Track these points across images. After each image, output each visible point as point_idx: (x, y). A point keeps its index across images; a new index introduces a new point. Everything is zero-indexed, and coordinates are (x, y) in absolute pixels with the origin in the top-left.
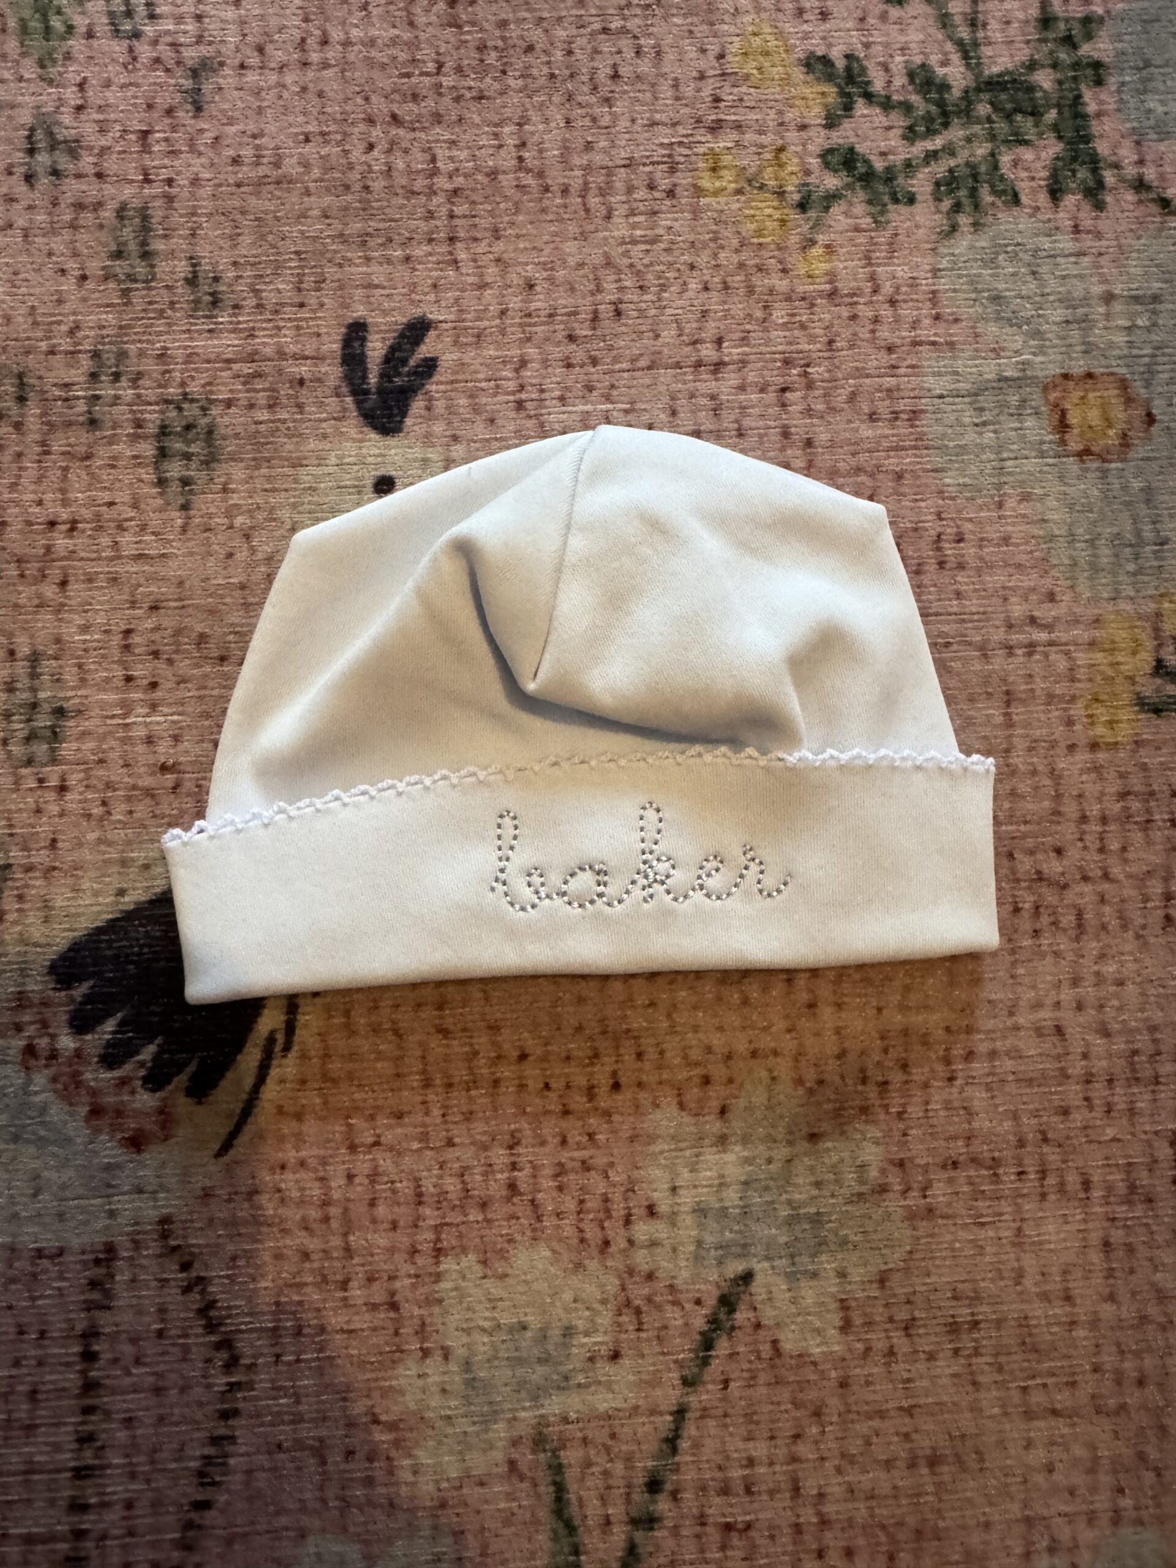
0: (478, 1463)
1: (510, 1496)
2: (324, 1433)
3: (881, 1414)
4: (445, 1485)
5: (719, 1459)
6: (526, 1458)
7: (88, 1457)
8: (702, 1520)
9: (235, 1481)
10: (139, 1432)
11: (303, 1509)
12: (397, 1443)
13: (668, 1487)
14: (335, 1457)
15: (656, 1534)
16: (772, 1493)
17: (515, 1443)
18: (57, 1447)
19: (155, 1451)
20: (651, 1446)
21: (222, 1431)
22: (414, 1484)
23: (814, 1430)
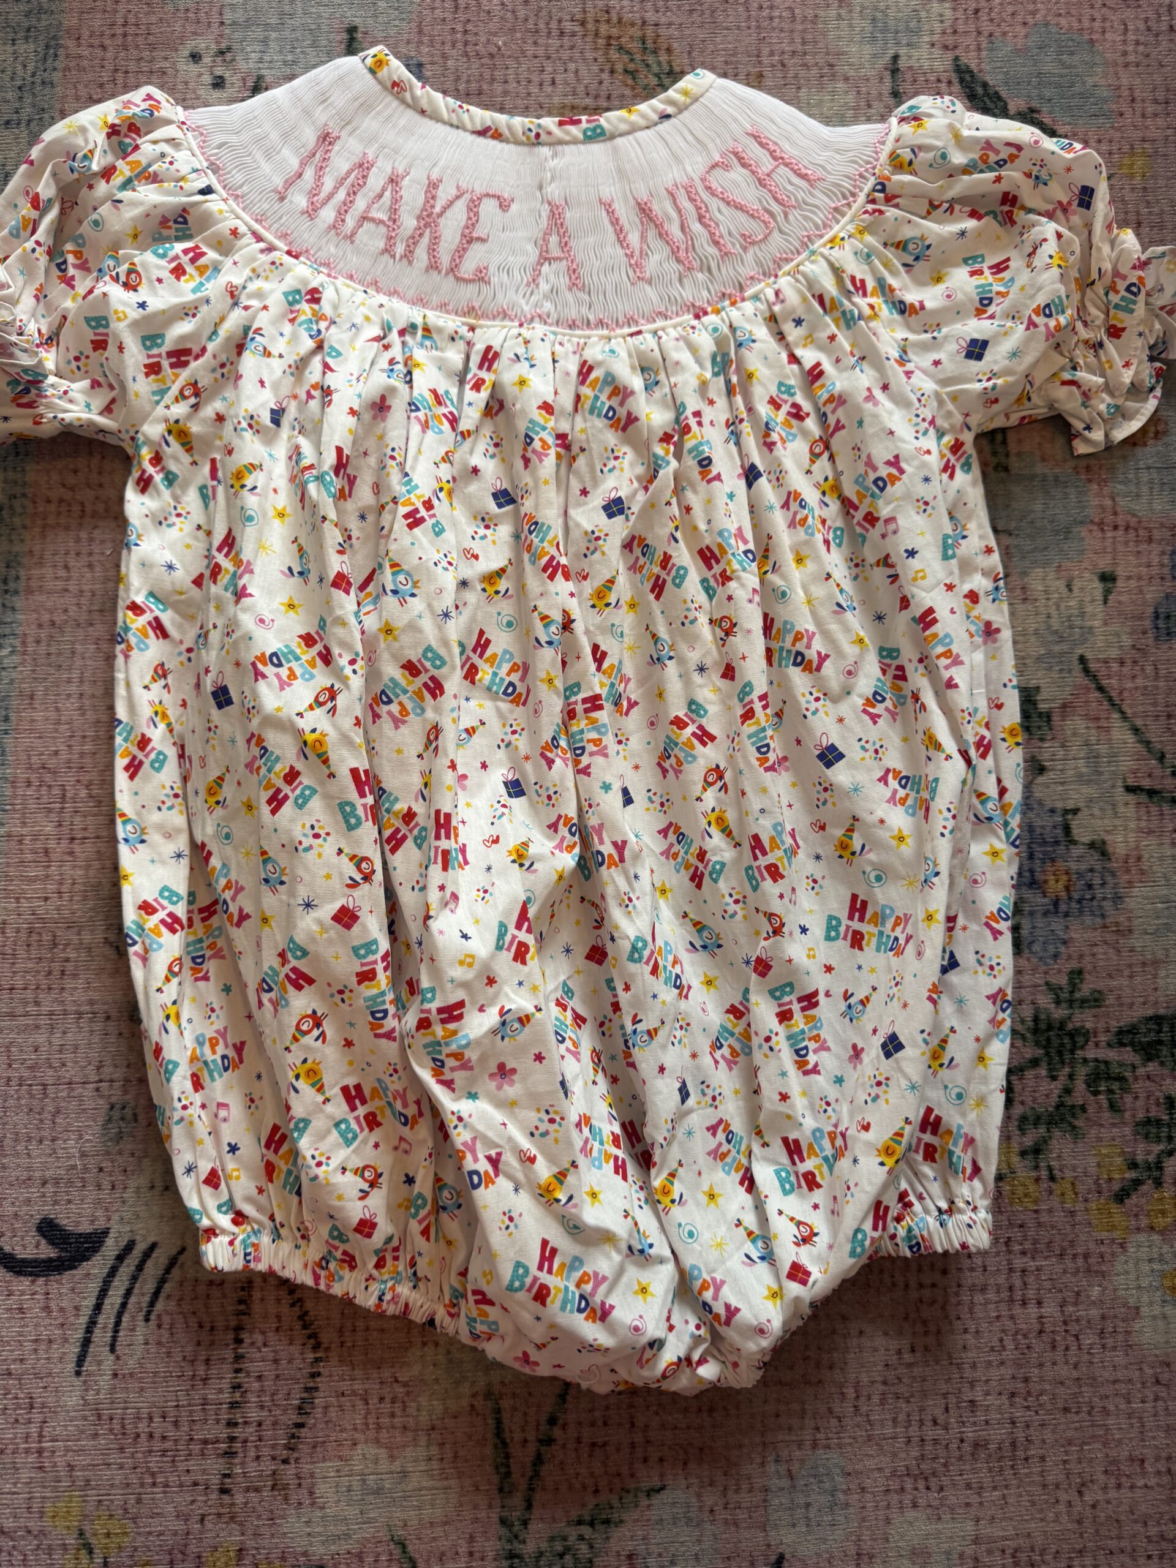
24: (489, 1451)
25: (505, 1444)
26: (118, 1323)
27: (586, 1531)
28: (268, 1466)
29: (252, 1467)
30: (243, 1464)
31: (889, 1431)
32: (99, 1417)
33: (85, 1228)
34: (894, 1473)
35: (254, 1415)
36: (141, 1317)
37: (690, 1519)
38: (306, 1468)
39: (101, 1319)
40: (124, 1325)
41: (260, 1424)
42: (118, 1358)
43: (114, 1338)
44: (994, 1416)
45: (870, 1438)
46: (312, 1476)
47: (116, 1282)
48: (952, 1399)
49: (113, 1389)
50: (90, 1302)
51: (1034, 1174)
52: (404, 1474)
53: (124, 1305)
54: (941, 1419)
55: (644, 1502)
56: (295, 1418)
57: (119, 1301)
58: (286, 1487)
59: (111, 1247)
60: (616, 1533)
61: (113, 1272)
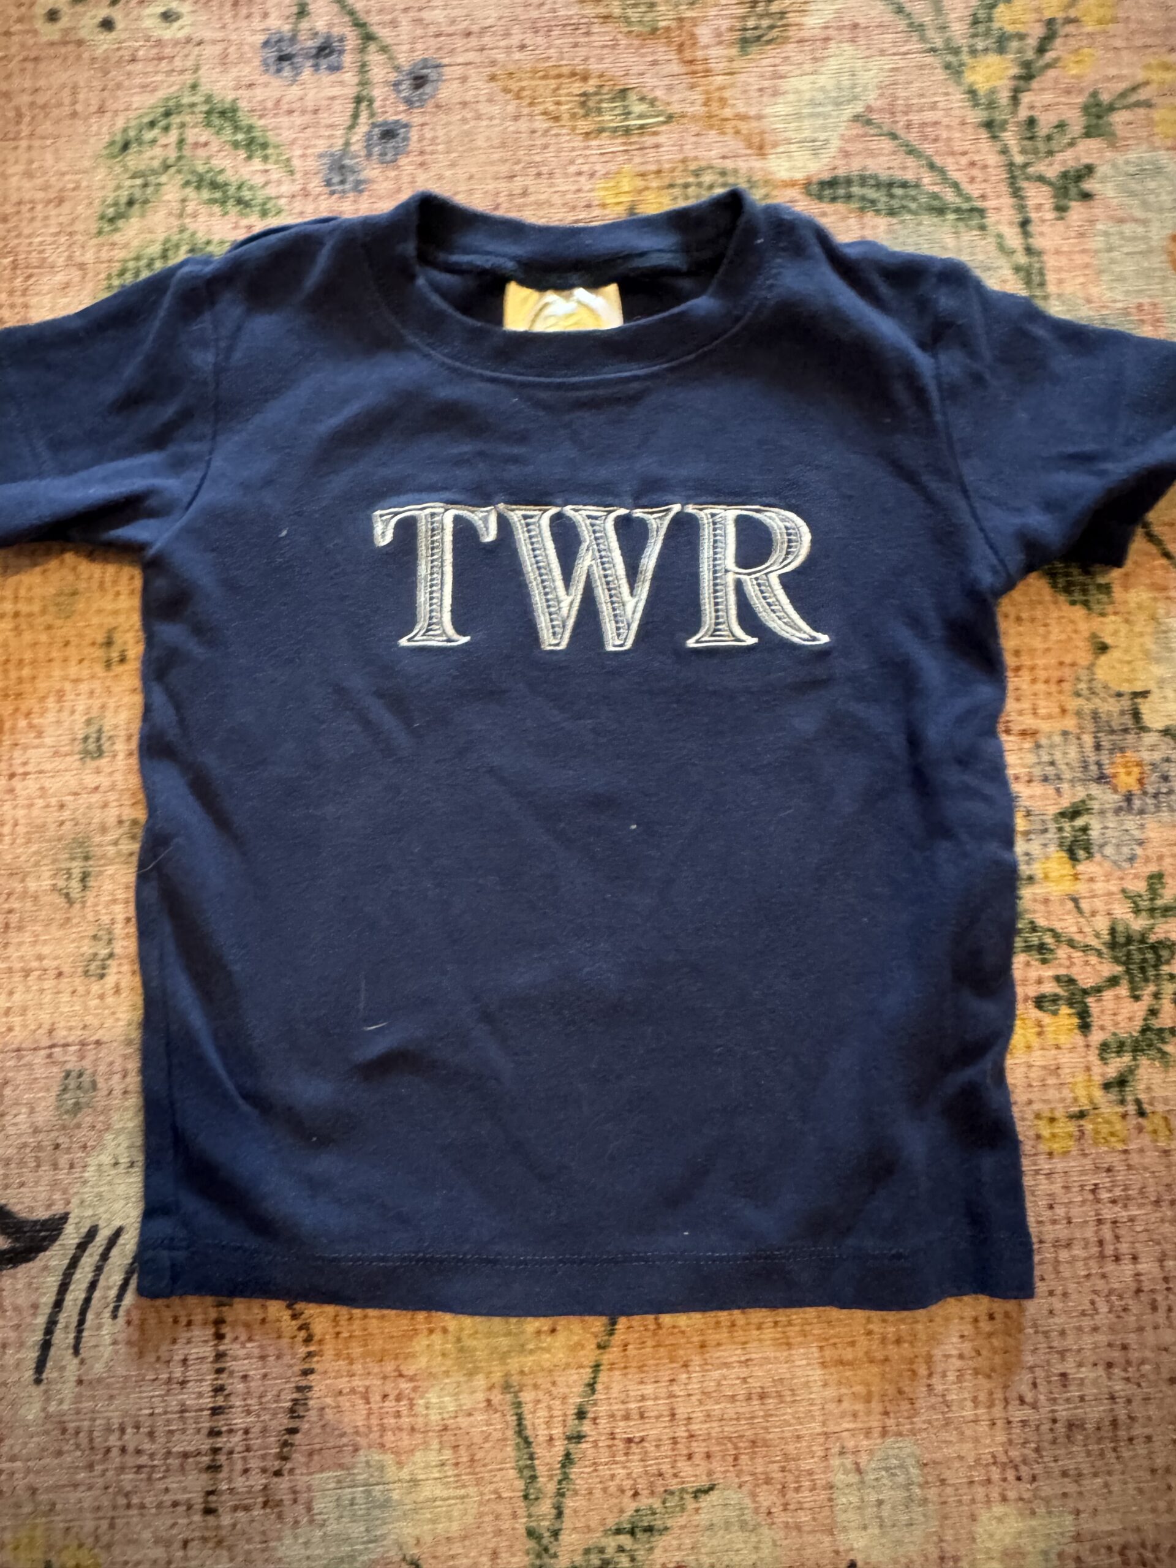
0: (467, 1401)
1: (488, 1424)
2: (367, 1383)
3: (727, 1365)
4: (446, 1416)
5: (623, 1396)
6: (497, 1397)
7: (220, 1401)
8: (612, 1436)
9: (313, 1415)
10: (252, 1384)
11: (357, 1433)
12: (415, 1389)
13: (591, 1415)
14: (376, 1398)
15: (584, 1446)
16: (657, 1417)
17: (491, 1388)
18: (200, 1395)
19: (261, 1397)
20: (579, 1389)
21: (304, 1383)
22: (427, 1415)
23: (684, 1376)
24: (510, 1451)
25: (528, 1443)
26: (81, 1322)
27: (625, 1540)
28: (258, 1481)
29: (240, 1483)
30: (230, 1480)
31: (969, 1413)
32: (64, 1431)
33: (42, 1214)
34: (978, 1461)
35: (239, 1421)
36: (107, 1314)
37: (744, 1522)
38: (302, 1480)
39: (62, 1318)
40: (88, 1324)
41: (246, 1432)
42: (82, 1362)
43: (78, 1339)
44: (1090, 1391)
45: (947, 1423)
46: (309, 1489)
47: (77, 1276)
48: (1040, 1373)
49: (78, 1399)
50: (49, 1299)
51: (1120, 1109)
52: (415, 1482)
53: (88, 1301)
54: (1029, 1397)
55: (691, 1504)
56: (285, 1422)
57: (83, 1296)
58: (279, 1503)
59: (71, 1236)
60: (661, 1542)
61: (74, 1263)
